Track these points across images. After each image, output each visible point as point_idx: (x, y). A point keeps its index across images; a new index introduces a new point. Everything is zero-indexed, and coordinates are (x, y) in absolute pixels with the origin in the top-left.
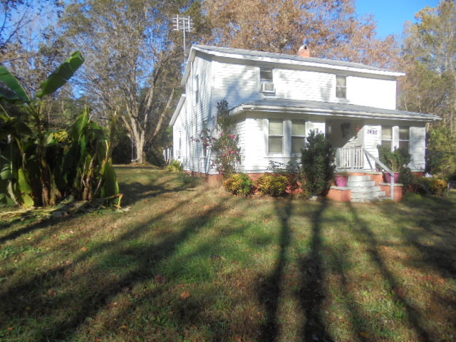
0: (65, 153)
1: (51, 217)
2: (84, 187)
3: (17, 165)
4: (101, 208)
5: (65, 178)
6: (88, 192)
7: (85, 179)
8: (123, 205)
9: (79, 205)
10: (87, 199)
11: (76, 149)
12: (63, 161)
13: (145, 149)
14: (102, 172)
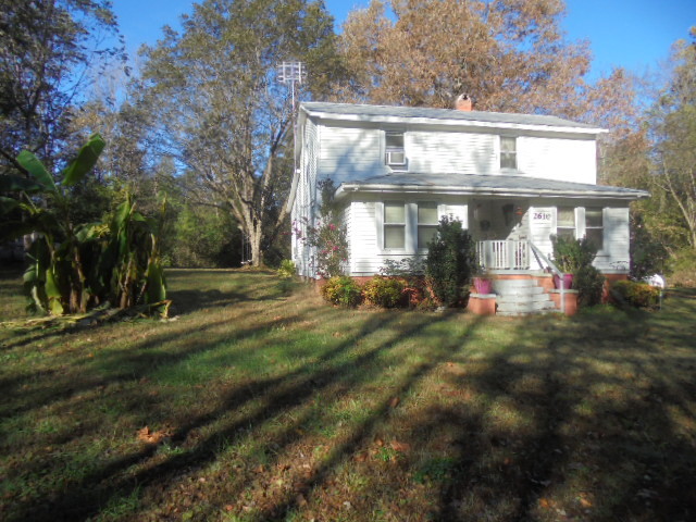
0: (103, 250)
1: (76, 325)
2: (121, 292)
3: (45, 265)
4: (141, 317)
5: (101, 280)
6: (127, 298)
7: (123, 282)
8: (171, 314)
9: (112, 312)
10: (126, 306)
11: (115, 245)
12: (100, 260)
13: (263, 246)
14: (146, 274)
